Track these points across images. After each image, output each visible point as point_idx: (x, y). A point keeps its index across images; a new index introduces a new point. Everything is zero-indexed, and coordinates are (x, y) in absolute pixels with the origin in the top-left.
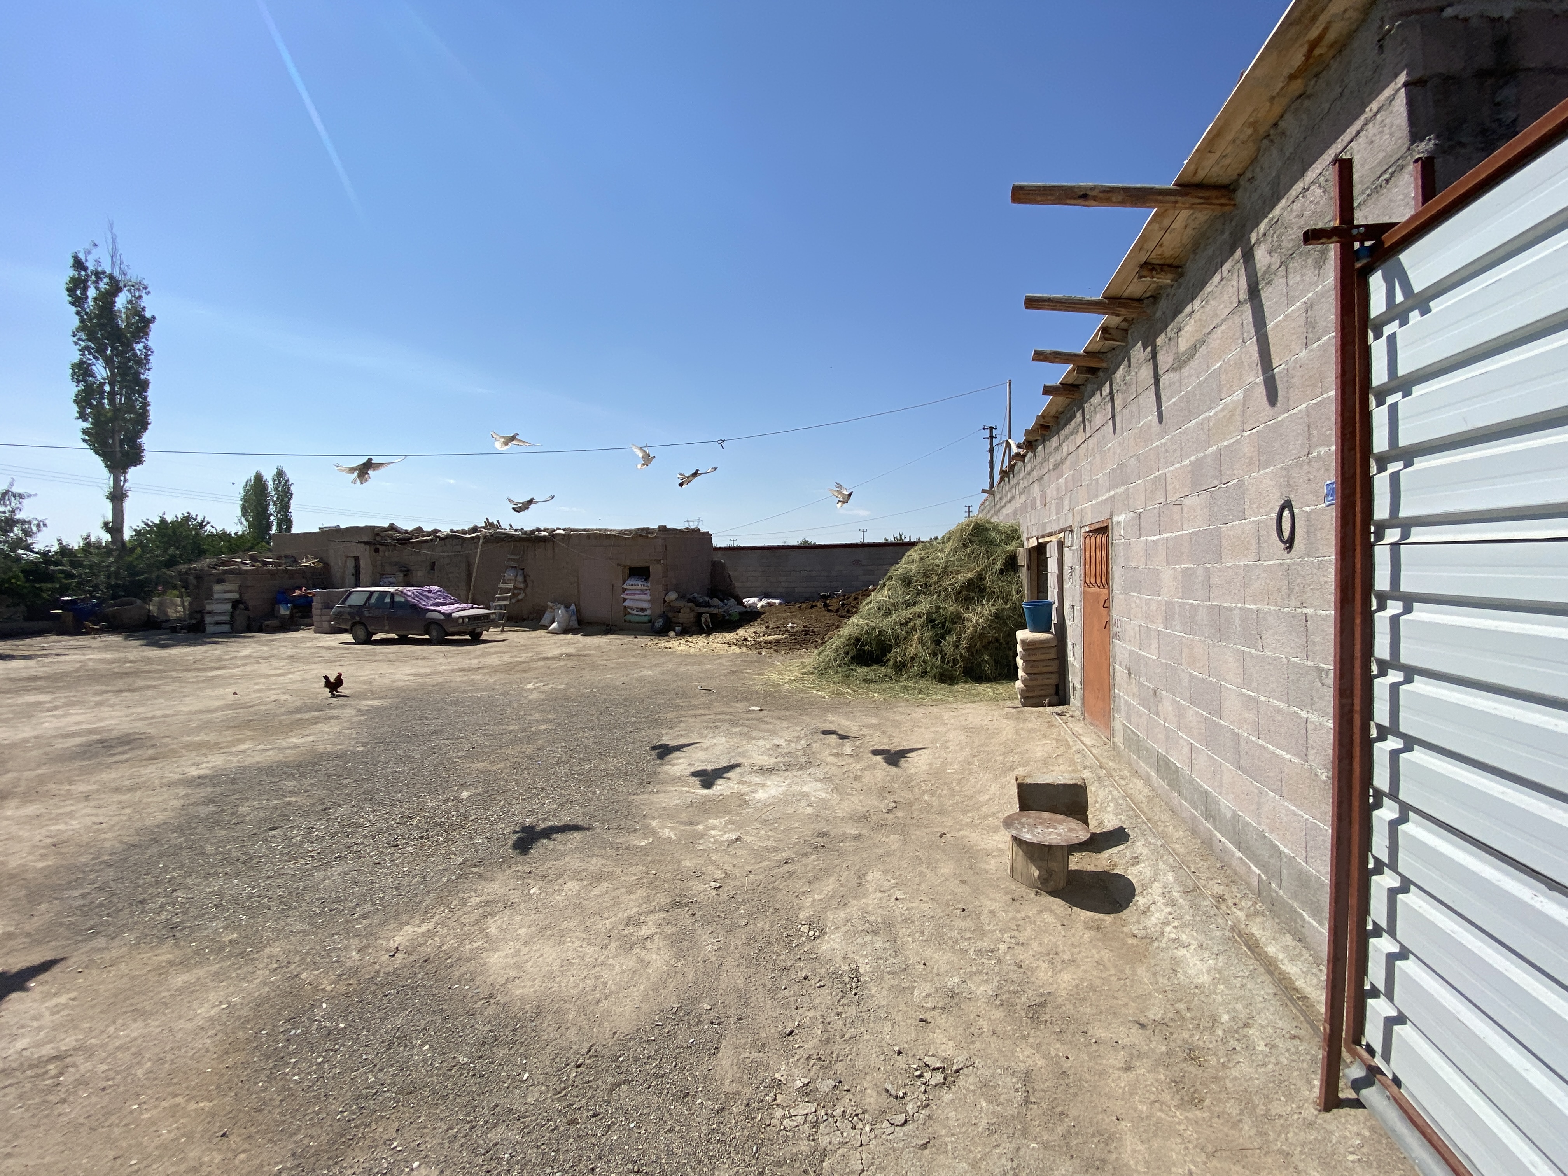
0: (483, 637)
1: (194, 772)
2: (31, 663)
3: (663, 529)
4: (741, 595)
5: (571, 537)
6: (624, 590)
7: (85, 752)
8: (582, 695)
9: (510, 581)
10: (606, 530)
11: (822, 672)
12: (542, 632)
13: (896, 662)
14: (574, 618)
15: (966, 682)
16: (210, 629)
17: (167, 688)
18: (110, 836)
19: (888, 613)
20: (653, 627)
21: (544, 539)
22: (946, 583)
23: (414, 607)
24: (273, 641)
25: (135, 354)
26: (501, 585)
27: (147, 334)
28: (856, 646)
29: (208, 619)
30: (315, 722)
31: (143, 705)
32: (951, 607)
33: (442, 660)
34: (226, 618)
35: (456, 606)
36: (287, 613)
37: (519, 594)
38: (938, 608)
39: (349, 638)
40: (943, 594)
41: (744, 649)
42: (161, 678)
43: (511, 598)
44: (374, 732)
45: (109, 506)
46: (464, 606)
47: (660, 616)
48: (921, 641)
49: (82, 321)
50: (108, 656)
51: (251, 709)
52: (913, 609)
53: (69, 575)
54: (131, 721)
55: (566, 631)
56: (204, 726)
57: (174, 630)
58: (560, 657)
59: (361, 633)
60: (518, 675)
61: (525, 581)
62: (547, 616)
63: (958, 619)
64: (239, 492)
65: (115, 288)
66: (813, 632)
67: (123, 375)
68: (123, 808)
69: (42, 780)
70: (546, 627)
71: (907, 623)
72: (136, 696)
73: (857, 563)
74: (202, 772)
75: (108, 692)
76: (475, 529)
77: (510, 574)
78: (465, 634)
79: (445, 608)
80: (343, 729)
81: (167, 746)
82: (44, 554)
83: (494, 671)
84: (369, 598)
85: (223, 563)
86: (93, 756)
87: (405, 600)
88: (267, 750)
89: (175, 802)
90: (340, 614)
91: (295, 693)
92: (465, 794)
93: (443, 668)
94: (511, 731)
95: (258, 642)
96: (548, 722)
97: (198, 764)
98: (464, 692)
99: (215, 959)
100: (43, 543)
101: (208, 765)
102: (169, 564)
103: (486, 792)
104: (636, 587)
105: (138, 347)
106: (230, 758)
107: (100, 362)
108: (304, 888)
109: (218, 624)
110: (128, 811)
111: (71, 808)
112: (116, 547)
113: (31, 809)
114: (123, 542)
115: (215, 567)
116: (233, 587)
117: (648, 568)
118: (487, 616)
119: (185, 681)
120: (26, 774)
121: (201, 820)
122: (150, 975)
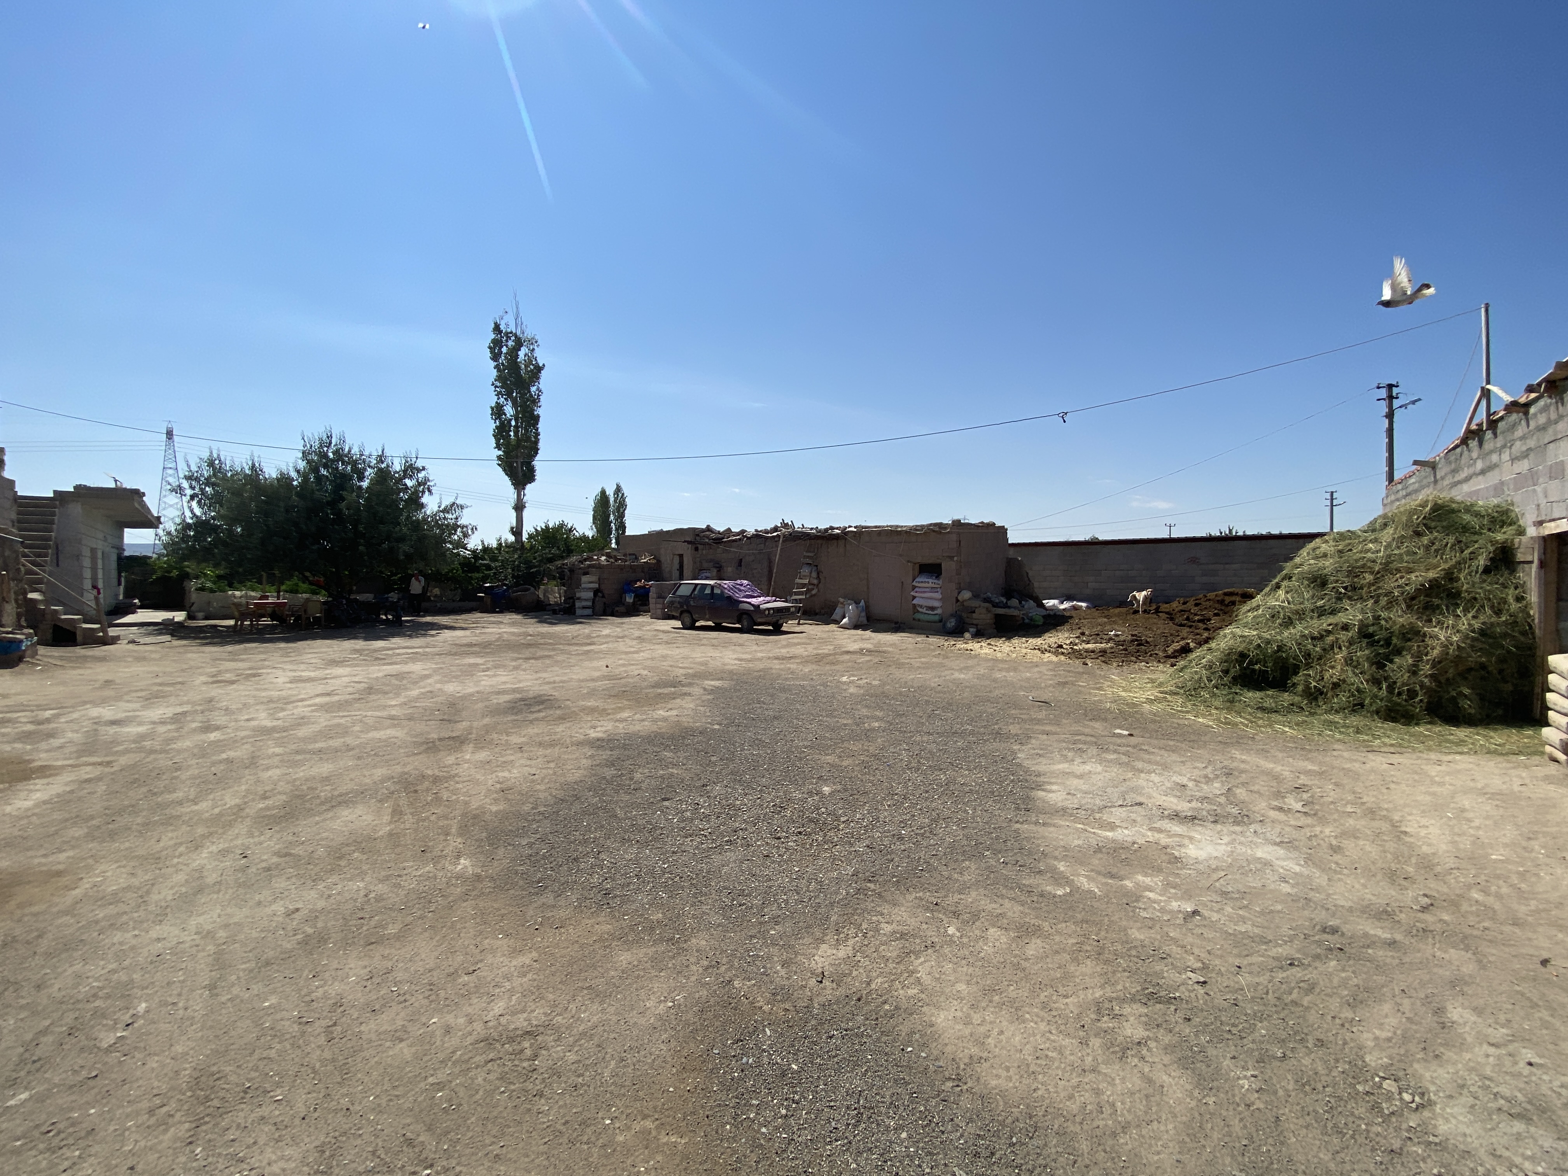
0: (784, 629)
1: (593, 734)
2: (468, 633)
3: (957, 523)
4: (1040, 596)
5: (862, 534)
6: (914, 587)
7: (513, 708)
8: (901, 693)
9: (805, 577)
10: (897, 526)
11: (1192, 692)
12: (833, 627)
13: (1307, 686)
14: (863, 614)
15: (1430, 723)
16: (579, 612)
17: (559, 658)
18: (542, 787)
19: (1288, 623)
20: (944, 626)
21: (836, 537)
22: (1390, 583)
23: (729, 598)
24: (622, 623)
25: (531, 395)
26: (798, 581)
27: (538, 378)
28: (1241, 663)
29: (578, 604)
30: (673, 697)
31: (546, 671)
32: (1400, 618)
33: (755, 648)
34: (590, 604)
35: (762, 598)
36: (631, 601)
37: (813, 589)
38: (1377, 618)
39: (678, 624)
40: (1384, 601)
41: (1062, 658)
42: (554, 650)
43: (806, 593)
44: (723, 712)
45: (514, 514)
46: (768, 598)
47: (952, 615)
48: (1349, 661)
49: (499, 370)
51: (623, 681)
52: (1332, 620)
53: (489, 567)
54: (540, 685)
55: (856, 627)
56: (592, 693)
57: (555, 612)
58: (861, 652)
59: (688, 620)
60: (828, 667)
61: (818, 577)
62: (838, 611)
63: (1411, 634)
64: (590, 505)
65: (519, 343)
66: (1147, 642)
67: (524, 412)
68: (548, 762)
69: (488, 729)
70: (837, 622)
71: (1321, 637)
72: (539, 663)
73: (1194, 560)
74: (600, 735)
75: (520, 659)
76: (775, 529)
77: (805, 571)
78: (768, 624)
79: (754, 600)
80: (697, 705)
81: (569, 708)
82: (474, 552)
83: (806, 661)
84: (694, 590)
85: (585, 560)
86: (520, 711)
87: (722, 592)
88: (643, 720)
89: (584, 761)
90: (672, 603)
91: (651, 669)
92: (826, 789)
93: (760, 655)
94: (845, 725)
95: (612, 624)
96: (878, 719)
97: (595, 727)
98: (786, 679)
99: (649, 941)
100: (474, 543)
101: (600, 729)
102: (551, 560)
103: (846, 790)
104: (926, 585)
105: (533, 389)
106: (617, 724)
107: (510, 403)
108: (708, 872)
109: (584, 608)
110: (552, 765)
111: (512, 758)
112: (518, 546)
113: (482, 755)
114: (522, 543)
115: (581, 562)
116: (594, 578)
117: (940, 565)
118: (787, 609)
119: (569, 653)
120: (475, 724)
121: (609, 782)
122: (597, 946)
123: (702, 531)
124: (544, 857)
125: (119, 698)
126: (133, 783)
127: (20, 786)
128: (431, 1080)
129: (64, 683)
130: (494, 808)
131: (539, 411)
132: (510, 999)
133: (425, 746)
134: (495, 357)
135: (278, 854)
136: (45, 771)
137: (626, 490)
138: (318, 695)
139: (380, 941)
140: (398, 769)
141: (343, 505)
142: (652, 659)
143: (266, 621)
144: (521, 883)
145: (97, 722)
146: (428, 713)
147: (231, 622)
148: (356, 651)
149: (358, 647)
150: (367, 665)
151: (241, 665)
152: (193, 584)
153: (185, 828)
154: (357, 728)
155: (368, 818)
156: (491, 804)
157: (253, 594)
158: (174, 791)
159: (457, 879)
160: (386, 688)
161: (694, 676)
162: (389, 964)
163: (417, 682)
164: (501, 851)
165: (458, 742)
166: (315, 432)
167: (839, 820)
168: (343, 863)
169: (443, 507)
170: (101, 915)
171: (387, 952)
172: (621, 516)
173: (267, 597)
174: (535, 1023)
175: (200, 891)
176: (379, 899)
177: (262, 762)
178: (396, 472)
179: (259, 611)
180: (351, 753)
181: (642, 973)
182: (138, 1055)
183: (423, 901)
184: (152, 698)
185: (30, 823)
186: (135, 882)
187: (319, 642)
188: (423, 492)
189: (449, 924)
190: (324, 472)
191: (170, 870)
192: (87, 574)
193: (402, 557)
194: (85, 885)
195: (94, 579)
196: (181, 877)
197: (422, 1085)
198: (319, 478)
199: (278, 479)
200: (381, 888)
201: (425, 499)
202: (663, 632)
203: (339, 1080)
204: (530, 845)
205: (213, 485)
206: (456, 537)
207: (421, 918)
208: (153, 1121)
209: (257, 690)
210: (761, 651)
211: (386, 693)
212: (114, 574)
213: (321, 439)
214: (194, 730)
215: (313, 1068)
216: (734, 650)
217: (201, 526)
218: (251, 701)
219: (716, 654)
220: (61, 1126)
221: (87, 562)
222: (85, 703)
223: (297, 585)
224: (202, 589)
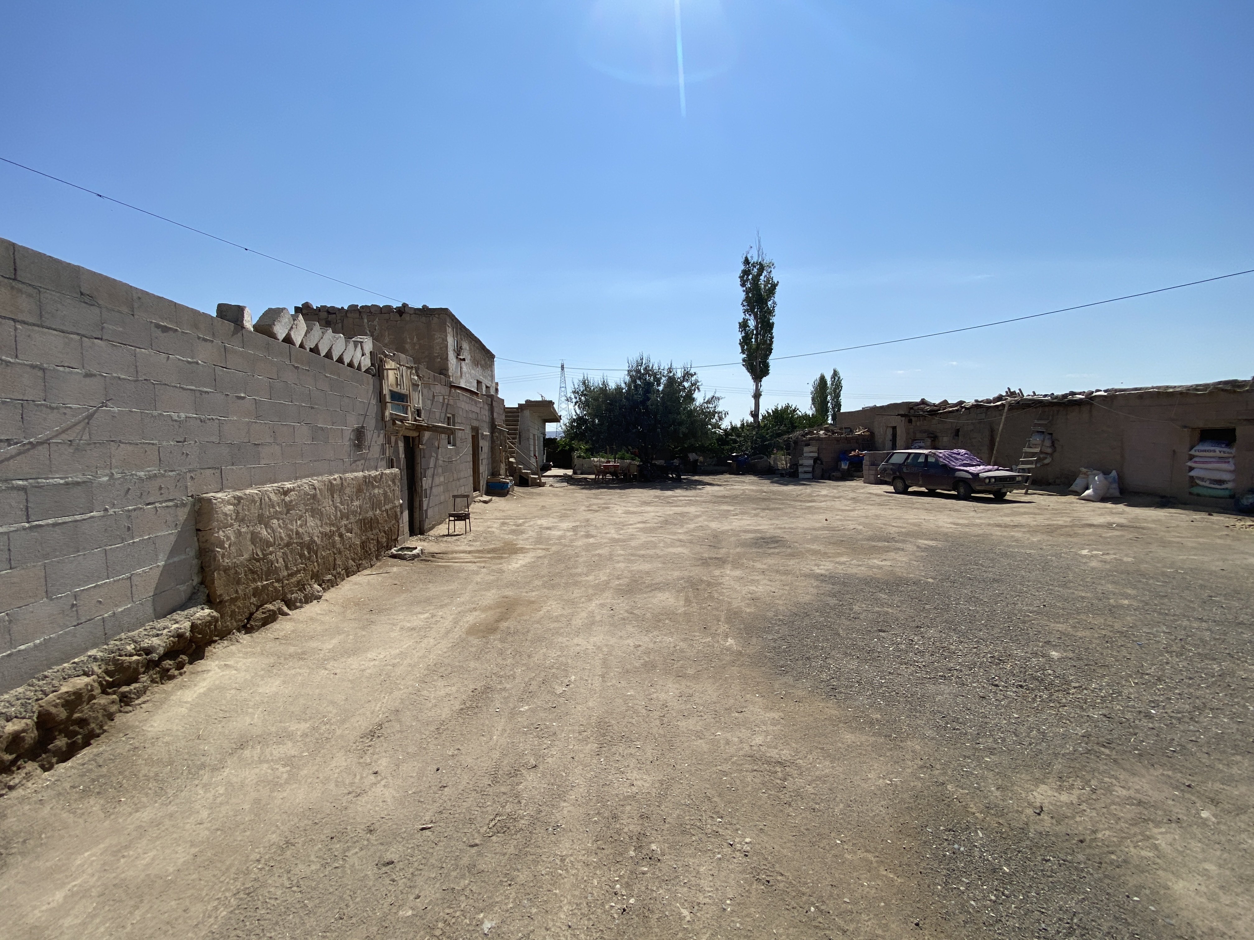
0: (1007, 498)
1: (817, 570)
2: (722, 488)
5: (1118, 398)
6: (1191, 457)
7: (756, 543)
8: (1164, 574)
9: (1036, 445)
10: (1168, 387)
14: (1115, 486)
16: (801, 476)
17: (787, 511)
18: (781, 602)
20: (1238, 502)
21: (1079, 403)
23: (945, 466)
24: (838, 486)
26: (1026, 449)
29: (801, 470)
30: (887, 550)
31: (778, 519)
33: (973, 514)
34: (810, 469)
35: (982, 467)
36: (846, 467)
37: (1045, 458)
39: (891, 489)
42: (783, 504)
43: (1036, 461)
44: (937, 568)
45: (753, 401)
46: (990, 467)
49: (746, 294)
50: (753, 488)
51: (841, 532)
53: (735, 441)
54: (774, 529)
55: (1103, 500)
56: (815, 539)
57: (782, 475)
58: (1109, 526)
59: (900, 485)
60: (1062, 539)
61: (1053, 445)
62: (1080, 482)
65: (761, 270)
68: (784, 585)
69: (740, 556)
70: (1077, 493)
72: (772, 513)
74: (823, 572)
75: (758, 509)
76: (1000, 398)
77: (1037, 439)
78: (989, 492)
79: (972, 468)
80: (911, 560)
81: (797, 548)
82: (725, 430)
83: (1033, 530)
84: (907, 458)
85: (807, 434)
86: (760, 546)
87: (937, 460)
88: (860, 566)
89: (812, 589)
90: (885, 470)
91: (865, 525)
92: (1055, 654)
93: (978, 521)
94: (1083, 598)
95: (829, 486)
96: (1127, 596)
97: (818, 566)
98: (1009, 546)
99: (870, 732)
100: (725, 424)
101: (824, 567)
102: (779, 435)
103: (1080, 659)
104: (1212, 454)
105: (770, 303)
106: (837, 565)
107: (752, 317)
108: (923, 696)
109: (805, 472)
110: (787, 588)
111: (757, 578)
112: (755, 426)
113: (738, 573)
114: (759, 422)
115: (803, 436)
116: (814, 449)
117: (1234, 430)
118: (1012, 478)
119: (794, 507)
120: (731, 551)
121: (831, 608)
122: (827, 722)
123: (917, 404)
124: (784, 651)
125: (548, 516)
126: (559, 561)
127: (514, 556)
128: (719, 767)
129: (525, 506)
130: (748, 610)
131: (774, 320)
132: (766, 736)
133: (701, 561)
134: (743, 285)
135: (627, 611)
136: (522, 550)
137: (842, 375)
138: (639, 522)
139: (684, 676)
140: (686, 574)
141: (649, 403)
142: (867, 517)
143: (609, 476)
144: (769, 664)
145: (541, 527)
146: (701, 540)
147: (593, 477)
148: (656, 497)
149: (657, 494)
150: (663, 506)
151: (599, 501)
152: (576, 454)
153: (583, 589)
154: (661, 545)
155: (672, 601)
156: (745, 607)
157: (603, 460)
158: (576, 568)
159: (727, 650)
160: (676, 522)
161: (908, 534)
162: (691, 692)
163: (692, 520)
164: (754, 640)
165: (721, 562)
166: (634, 357)
167: (1069, 685)
168: (661, 625)
169: (706, 400)
170: (552, 627)
171: (688, 684)
172: (837, 396)
173: (609, 462)
174: (784, 758)
175: (593, 623)
176: (682, 651)
177: (615, 558)
178: (679, 378)
179: (605, 471)
180: (659, 560)
181: (864, 752)
182: (573, 702)
183: (706, 659)
184: (563, 517)
185: (519, 575)
186: (565, 613)
187: (636, 490)
188: (695, 390)
189: (723, 678)
190: (639, 382)
191: (580, 610)
192: (532, 449)
193: (681, 436)
194: (544, 610)
195: (535, 451)
196: (584, 614)
197: (714, 769)
198: (636, 386)
199: (615, 389)
200: (682, 645)
201: (696, 395)
202: (876, 495)
203: (668, 747)
204: (775, 641)
205: (585, 395)
206: (714, 421)
207: (707, 669)
208: (580, 737)
209: (609, 516)
210: (980, 518)
211: (675, 525)
212: (542, 448)
213: (637, 361)
214: (582, 536)
215: (654, 736)
216: (948, 515)
217: (580, 420)
218: (607, 523)
219: (930, 517)
220: (542, 727)
221: (532, 442)
222: (535, 517)
223: (624, 454)
224: (579, 457)
